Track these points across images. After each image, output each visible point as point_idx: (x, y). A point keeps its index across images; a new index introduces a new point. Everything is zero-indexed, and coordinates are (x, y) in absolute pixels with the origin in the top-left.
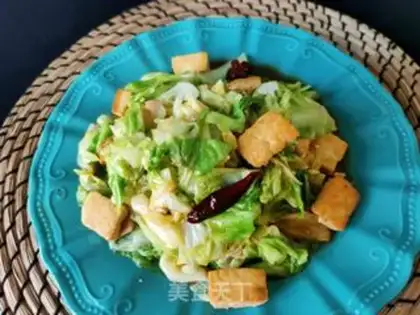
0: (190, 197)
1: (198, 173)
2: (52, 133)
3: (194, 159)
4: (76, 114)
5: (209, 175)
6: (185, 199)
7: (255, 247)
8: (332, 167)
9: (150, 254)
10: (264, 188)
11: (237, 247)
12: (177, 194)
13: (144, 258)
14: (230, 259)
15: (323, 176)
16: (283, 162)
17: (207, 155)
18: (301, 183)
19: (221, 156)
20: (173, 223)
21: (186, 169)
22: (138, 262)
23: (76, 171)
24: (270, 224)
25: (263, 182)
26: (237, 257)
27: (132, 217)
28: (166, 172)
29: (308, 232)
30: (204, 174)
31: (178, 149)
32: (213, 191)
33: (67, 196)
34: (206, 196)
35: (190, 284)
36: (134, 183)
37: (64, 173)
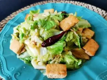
0: (43, 38)
1: (46, 30)
2: (8, 26)
3: (45, 26)
4: (15, 22)
5: (49, 31)
6: (41, 38)
7: (64, 58)
8: (90, 38)
9: (29, 59)
10: (67, 37)
11: (57, 57)
12: (39, 37)
13: (27, 60)
14: (55, 62)
15: (87, 40)
16: (74, 30)
17: (49, 25)
18: (80, 38)
19: (53, 25)
20: (37, 48)
21: (42, 28)
22: (25, 62)
23: (11, 35)
24: (69, 51)
25: (67, 36)
26: (57, 61)
27: (25, 48)
28: (36, 30)
29: (82, 56)
30: (48, 30)
31: (40, 23)
32: (50, 36)
33: (7, 42)
34: (48, 38)
35: (40, 70)
36: (27, 35)
37: (8, 36)
